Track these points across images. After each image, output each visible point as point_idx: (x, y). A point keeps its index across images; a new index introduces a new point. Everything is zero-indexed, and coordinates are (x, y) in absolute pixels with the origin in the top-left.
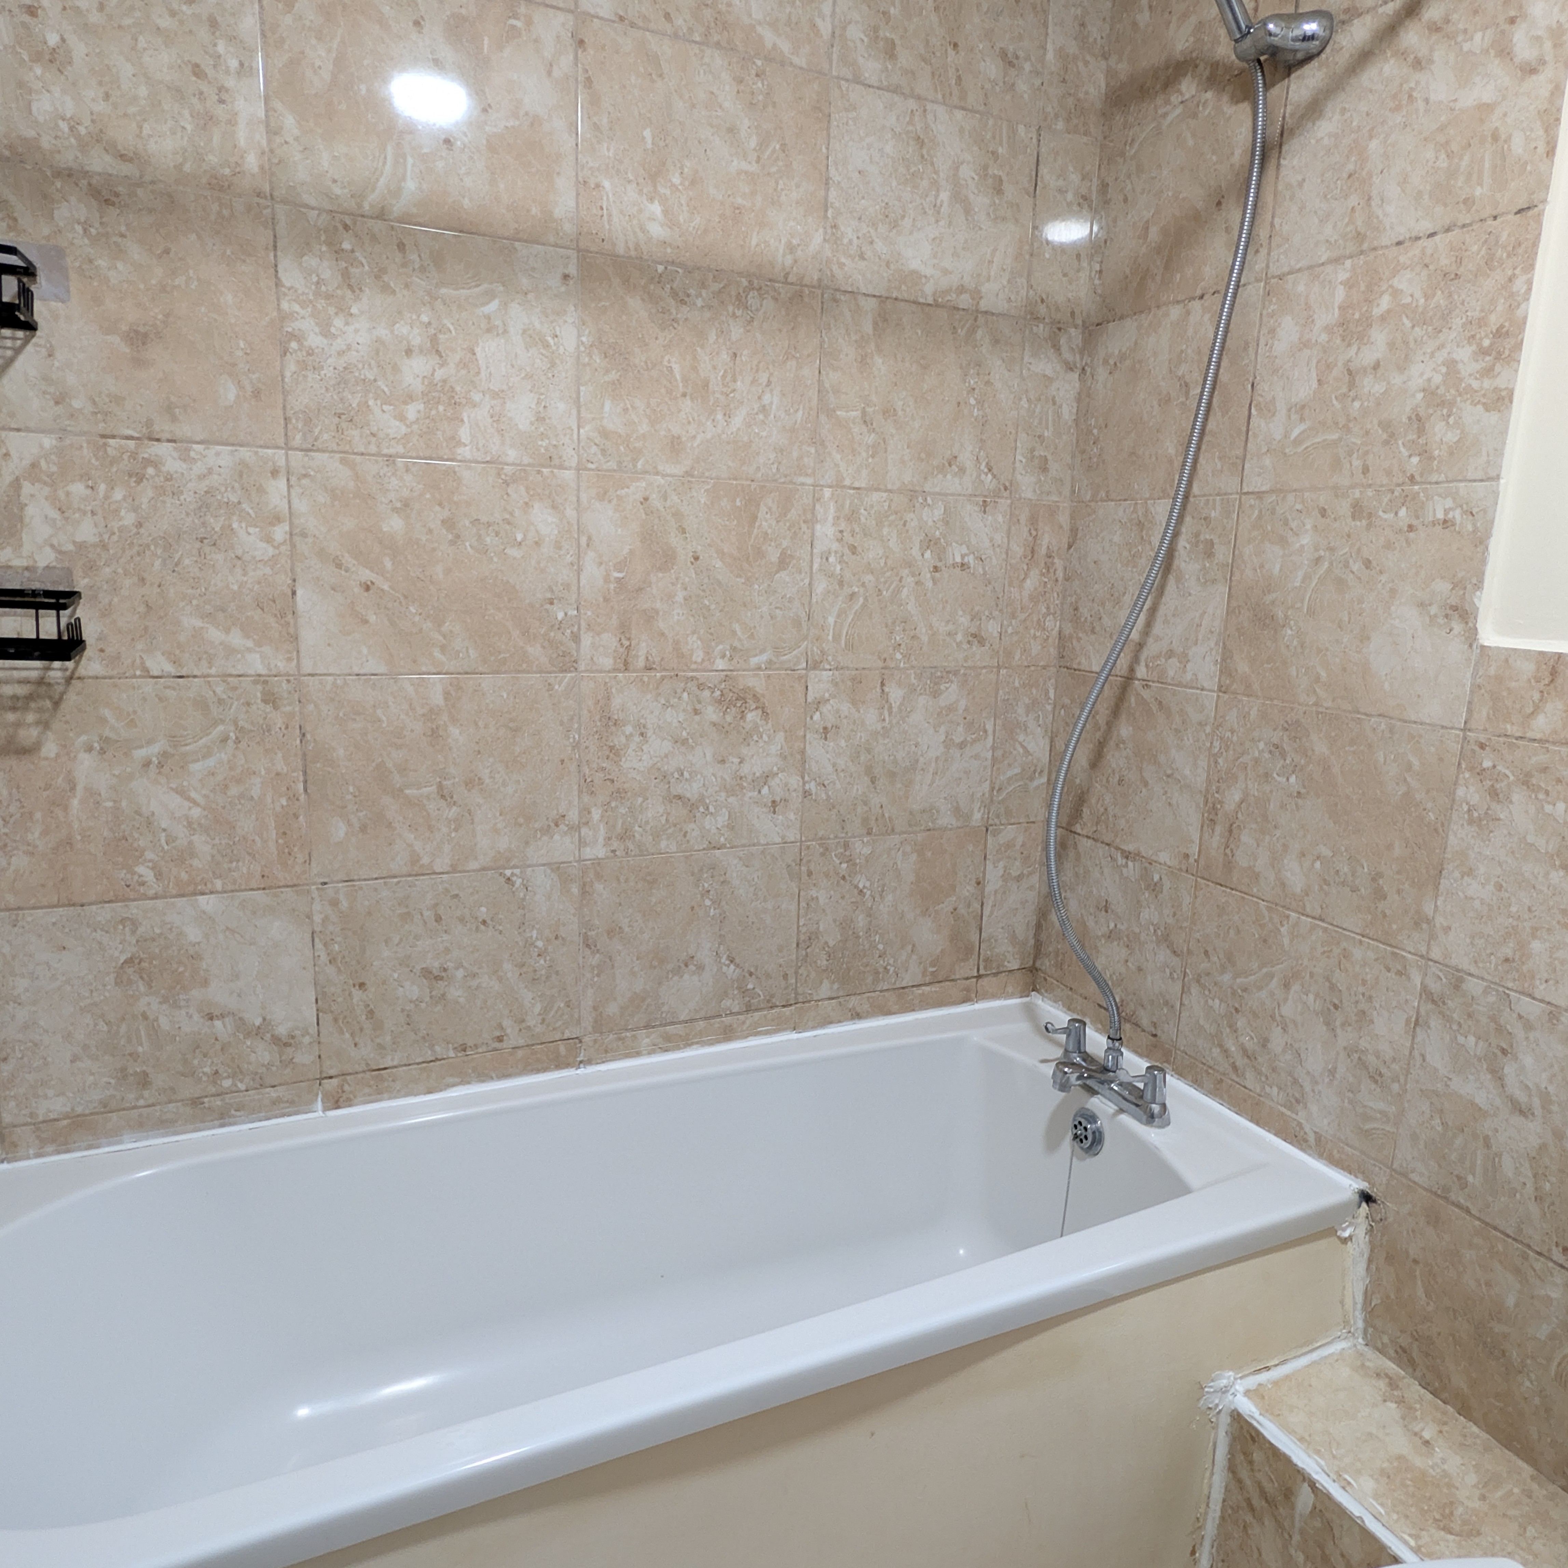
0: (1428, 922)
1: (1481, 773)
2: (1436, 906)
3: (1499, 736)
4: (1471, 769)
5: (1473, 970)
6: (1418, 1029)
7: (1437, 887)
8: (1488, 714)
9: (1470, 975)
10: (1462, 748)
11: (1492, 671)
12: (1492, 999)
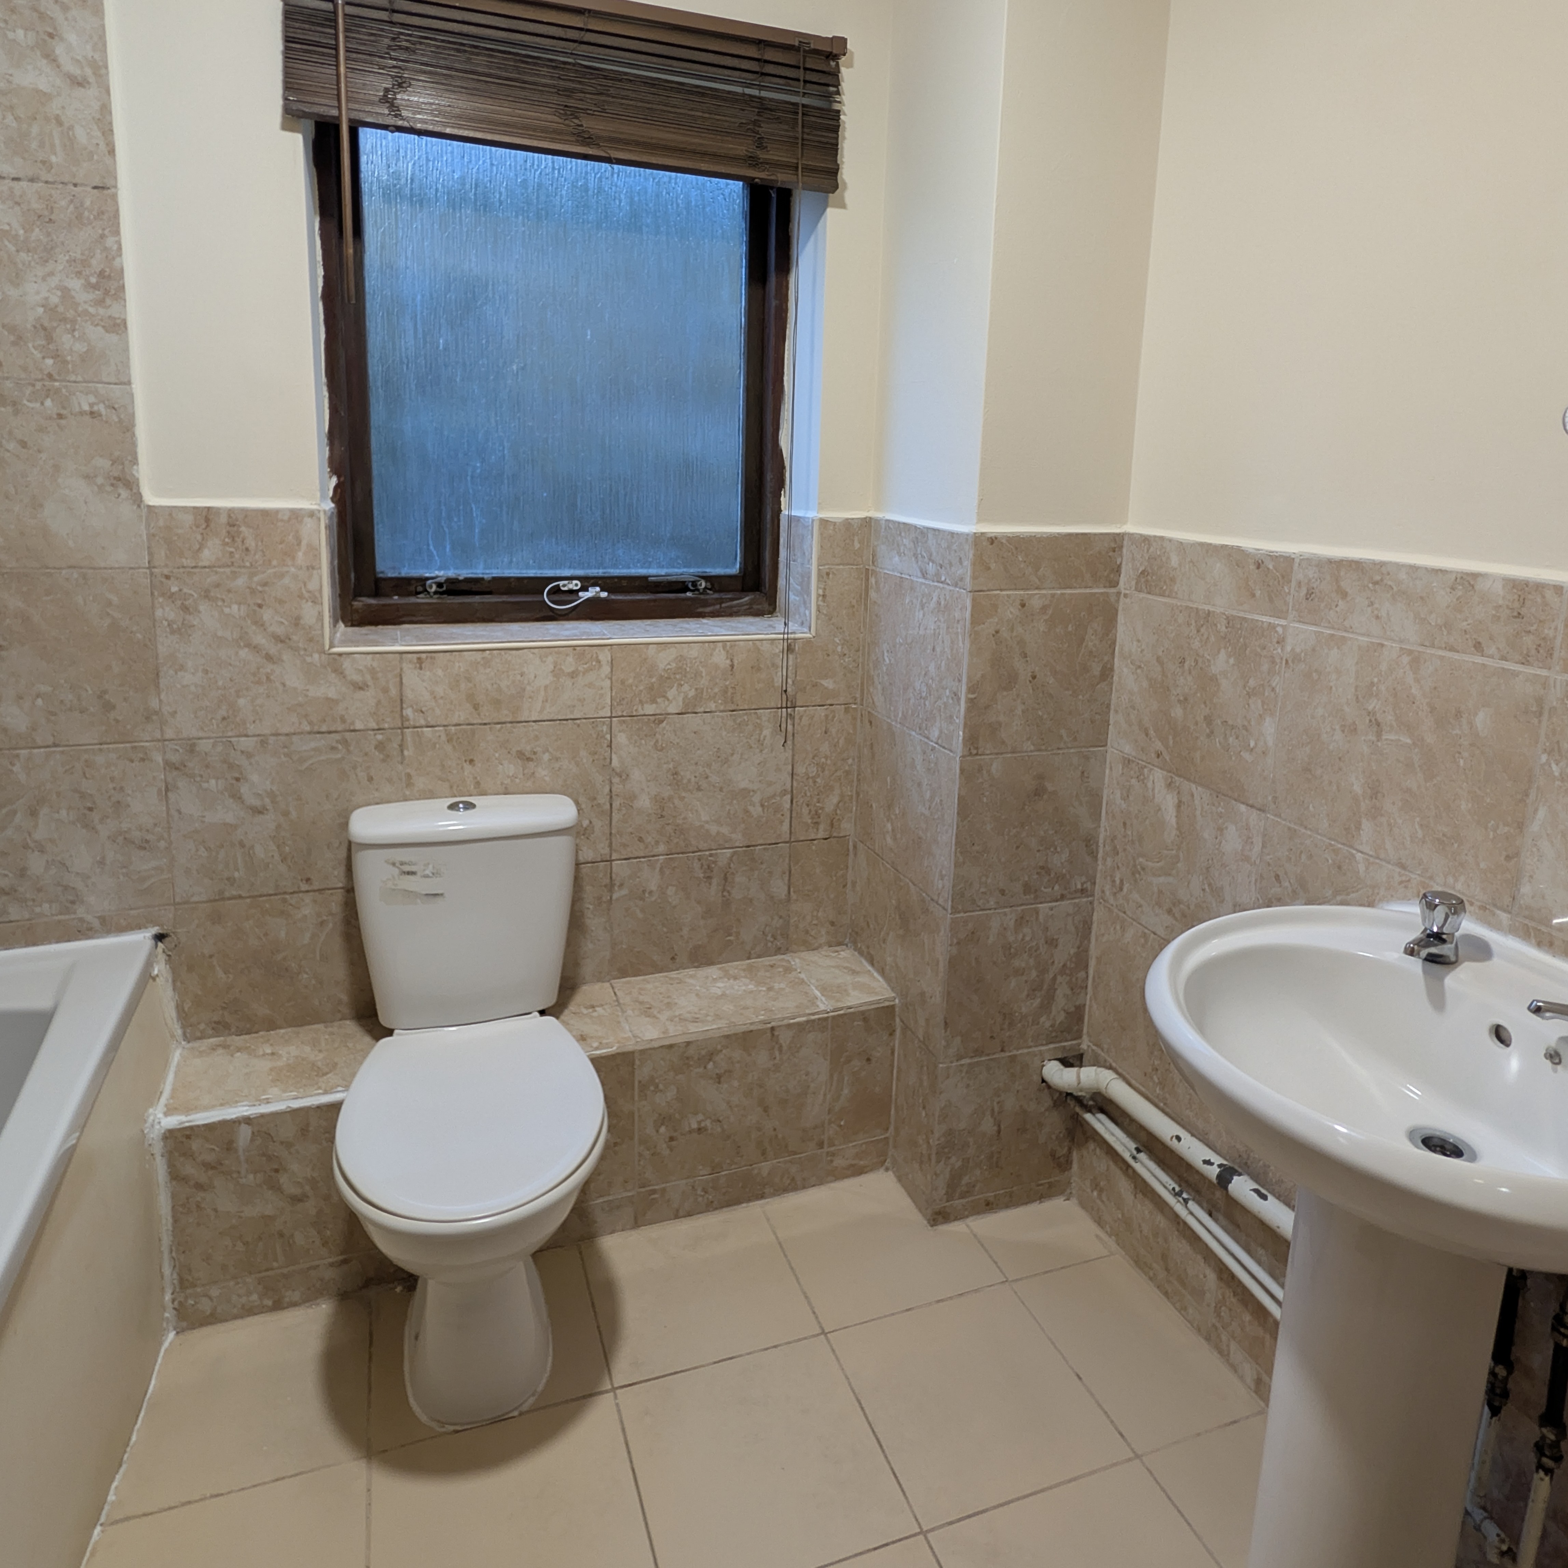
0: (156, 713)
1: (171, 596)
2: (160, 700)
3: (178, 568)
4: (163, 595)
5: (201, 734)
6: (170, 794)
7: (157, 686)
8: (166, 554)
9: (199, 739)
10: (151, 581)
11: (161, 523)
12: (220, 748)
